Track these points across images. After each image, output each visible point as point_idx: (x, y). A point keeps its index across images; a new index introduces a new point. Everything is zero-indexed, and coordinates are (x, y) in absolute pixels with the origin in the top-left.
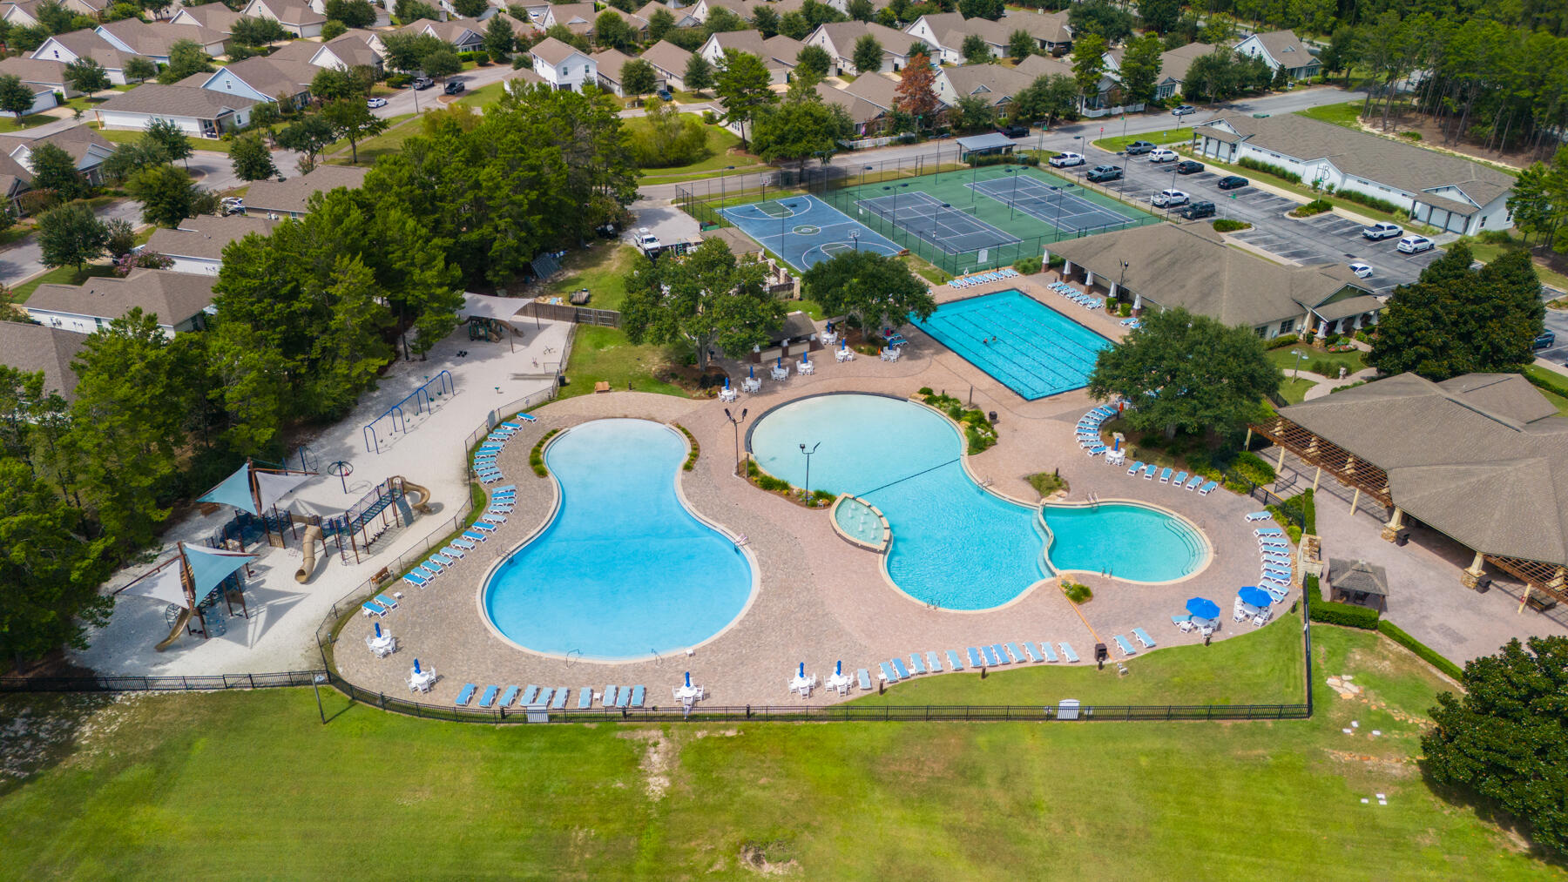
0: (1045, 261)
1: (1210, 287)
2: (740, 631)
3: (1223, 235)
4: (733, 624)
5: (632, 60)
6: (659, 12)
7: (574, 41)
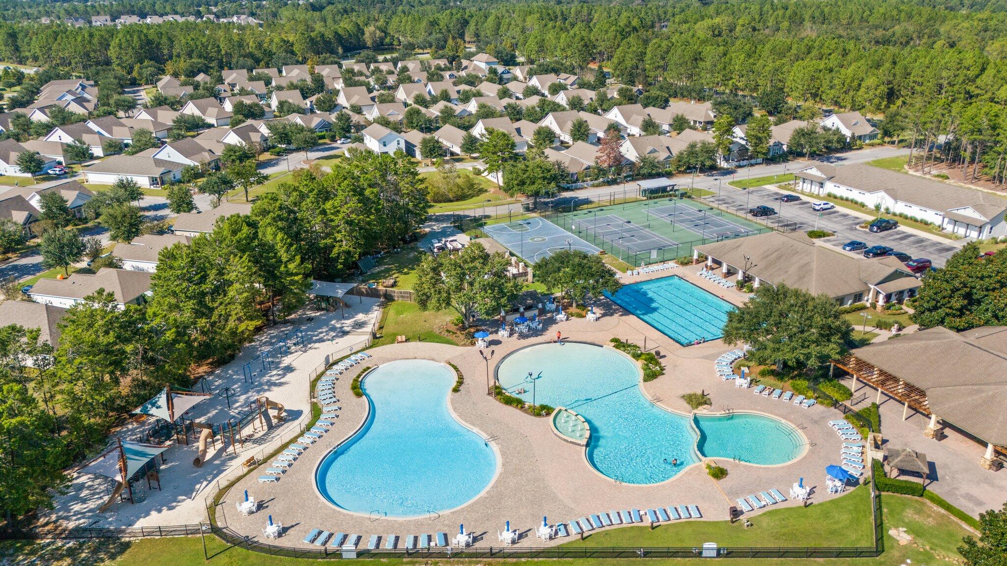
0: (695, 257)
1: (804, 271)
2: (486, 498)
3: (815, 240)
4: (483, 493)
5: (428, 136)
6: (446, 107)
7: (391, 125)
